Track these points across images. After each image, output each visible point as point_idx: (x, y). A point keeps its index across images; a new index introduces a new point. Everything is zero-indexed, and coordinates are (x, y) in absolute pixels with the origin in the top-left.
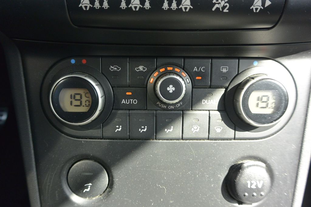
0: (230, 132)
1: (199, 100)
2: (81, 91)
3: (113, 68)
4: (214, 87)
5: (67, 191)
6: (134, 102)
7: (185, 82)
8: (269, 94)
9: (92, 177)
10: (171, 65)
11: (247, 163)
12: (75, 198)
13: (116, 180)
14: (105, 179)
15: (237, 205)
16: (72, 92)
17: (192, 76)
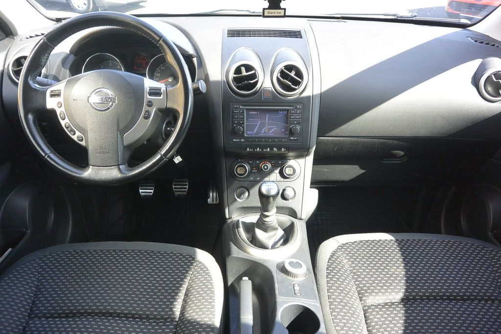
0: (282, 179)
1: (274, 171)
2: (243, 168)
3: (250, 162)
4: (277, 167)
5: (236, 197)
6: (256, 171)
7: (269, 166)
8: (291, 169)
9: (243, 193)
10: (266, 161)
11: (287, 188)
12: (238, 199)
13: (251, 193)
14: (247, 194)
15: (285, 201)
16: (241, 168)
17: (271, 164)
